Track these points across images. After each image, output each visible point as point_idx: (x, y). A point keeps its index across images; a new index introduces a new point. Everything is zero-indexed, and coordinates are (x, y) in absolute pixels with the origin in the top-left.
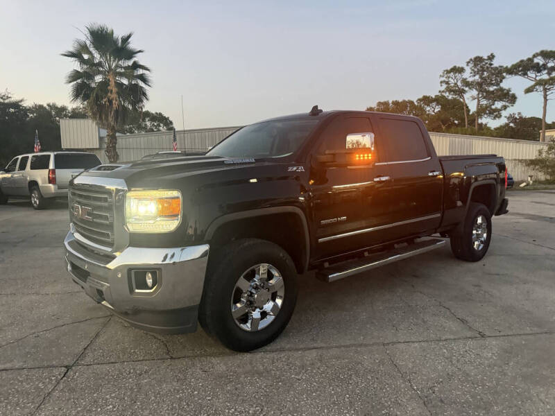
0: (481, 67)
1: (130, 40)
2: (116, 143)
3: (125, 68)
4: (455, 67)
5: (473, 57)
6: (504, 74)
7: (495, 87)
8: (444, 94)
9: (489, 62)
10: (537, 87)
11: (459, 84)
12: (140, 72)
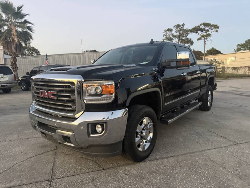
0: (179, 29)
1: (22, 8)
2: (16, 61)
3: (19, 23)
4: (169, 28)
5: (176, 25)
6: (189, 32)
7: (185, 38)
8: (164, 40)
9: (182, 27)
10: (202, 38)
11: (171, 36)
12: (28, 25)
